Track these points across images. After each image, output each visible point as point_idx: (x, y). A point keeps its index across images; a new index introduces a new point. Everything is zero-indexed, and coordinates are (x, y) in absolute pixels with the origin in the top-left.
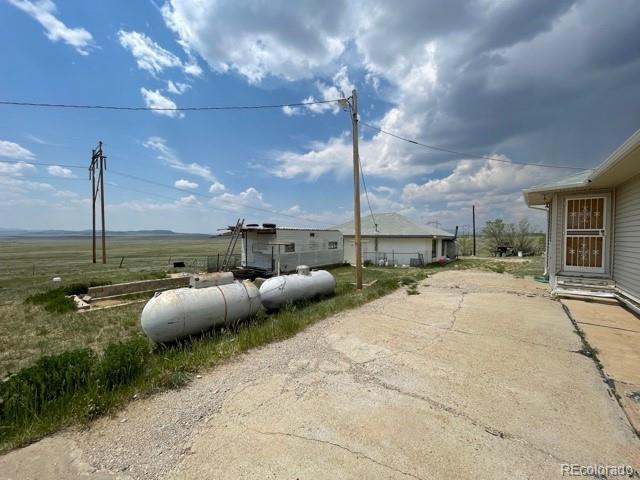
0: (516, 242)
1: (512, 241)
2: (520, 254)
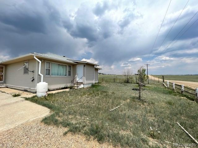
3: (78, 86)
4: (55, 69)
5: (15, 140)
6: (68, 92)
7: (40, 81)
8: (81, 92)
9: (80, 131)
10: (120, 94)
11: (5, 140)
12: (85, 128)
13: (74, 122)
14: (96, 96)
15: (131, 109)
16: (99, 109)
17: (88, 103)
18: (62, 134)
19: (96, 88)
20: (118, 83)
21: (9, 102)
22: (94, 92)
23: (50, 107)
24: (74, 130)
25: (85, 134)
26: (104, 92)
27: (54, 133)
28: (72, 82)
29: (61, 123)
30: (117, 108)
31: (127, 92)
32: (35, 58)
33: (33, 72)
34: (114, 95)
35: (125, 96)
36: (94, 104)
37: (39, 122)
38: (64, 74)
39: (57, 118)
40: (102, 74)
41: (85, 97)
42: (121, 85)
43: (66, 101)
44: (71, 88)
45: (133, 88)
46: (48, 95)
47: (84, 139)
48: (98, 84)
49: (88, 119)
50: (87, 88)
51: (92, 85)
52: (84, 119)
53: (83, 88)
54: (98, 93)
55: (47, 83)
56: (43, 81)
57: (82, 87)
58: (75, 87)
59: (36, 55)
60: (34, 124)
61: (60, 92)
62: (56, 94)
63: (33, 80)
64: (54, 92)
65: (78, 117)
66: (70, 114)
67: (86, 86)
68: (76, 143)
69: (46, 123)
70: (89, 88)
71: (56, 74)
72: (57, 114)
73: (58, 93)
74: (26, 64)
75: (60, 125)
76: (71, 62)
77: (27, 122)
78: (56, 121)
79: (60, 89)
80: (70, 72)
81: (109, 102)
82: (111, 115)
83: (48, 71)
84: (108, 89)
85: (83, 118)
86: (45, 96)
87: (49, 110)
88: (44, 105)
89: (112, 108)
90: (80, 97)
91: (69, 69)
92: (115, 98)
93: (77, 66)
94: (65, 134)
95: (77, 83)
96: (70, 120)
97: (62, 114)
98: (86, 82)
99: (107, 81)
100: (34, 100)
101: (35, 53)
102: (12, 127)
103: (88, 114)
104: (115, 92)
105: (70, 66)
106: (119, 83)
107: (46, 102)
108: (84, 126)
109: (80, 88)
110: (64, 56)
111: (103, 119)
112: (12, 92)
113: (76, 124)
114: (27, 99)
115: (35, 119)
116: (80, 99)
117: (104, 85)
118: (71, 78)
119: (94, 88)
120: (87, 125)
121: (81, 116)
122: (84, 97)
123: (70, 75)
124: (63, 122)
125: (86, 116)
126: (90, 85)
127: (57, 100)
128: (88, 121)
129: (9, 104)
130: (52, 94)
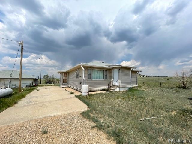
0: (51, 80)
1: (50, 80)
2: (52, 83)
3: (114, 89)
4: (95, 74)
5: (66, 121)
6: (105, 94)
7: (84, 84)
8: (116, 95)
9: (104, 129)
10: (164, 102)
11: (62, 119)
12: (109, 128)
13: (102, 120)
14: (129, 101)
15: (175, 125)
16: (128, 114)
17: (119, 106)
18: (90, 127)
19: (133, 92)
20: (166, 88)
21: (68, 97)
22: (128, 97)
23: (88, 105)
24: (100, 127)
25: (108, 133)
26: (141, 98)
27: (86, 124)
28: (109, 85)
29: (92, 118)
30: (151, 119)
31: (175, 102)
32: (81, 67)
33: (81, 77)
34: (152, 103)
35: (171, 106)
36: (125, 109)
37: (80, 114)
38: (102, 78)
39: (90, 114)
40: (147, 76)
41: (119, 100)
42: (171, 90)
43: (101, 102)
44: (108, 90)
45: (190, 97)
46: (89, 94)
47: (106, 137)
48: (136, 89)
49: (114, 121)
50: (123, 92)
51: (129, 89)
52: (111, 121)
53: (119, 91)
54: (133, 99)
55: (88, 86)
56: (86, 84)
57: (117, 90)
58: (112, 90)
59: (82, 65)
60: (77, 115)
61: (98, 94)
62: (95, 95)
63: (81, 82)
64: (93, 93)
65: (107, 118)
66: (100, 113)
67: (122, 90)
68: (99, 138)
69: (83, 116)
70: (125, 91)
71: (96, 78)
72: (91, 111)
73: (96, 94)
74: (77, 72)
75: (91, 120)
76: (108, 67)
77: (73, 112)
78: (90, 116)
79: (99, 91)
80: (107, 76)
81: (142, 110)
82: (140, 124)
83: (90, 75)
84: (147, 95)
85: (110, 119)
86: (87, 96)
87: (87, 107)
88: (85, 102)
89: (146, 117)
90: (113, 100)
91: (106, 73)
92: (153, 107)
93: (113, 70)
94: (93, 127)
95: (113, 86)
96: (99, 118)
97: (94, 112)
98: (121, 86)
99: (149, 86)
100: (80, 97)
101: (81, 63)
102: (66, 113)
103: (116, 117)
104: (156, 99)
105: (107, 71)
106: (169, 88)
107: (87, 100)
108: (109, 127)
109: (116, 92)
110: (103, 62)
111: (129, 125)
112: (70, 91)
113: (103, 123)
114: (76, 96)
115: (78, 111)
116: (113, 102)
117: (145, 90)
118: (107, 81)
119: (130, 93)
120: (111, 126)
121: (109, 117)
122: (117, 100)
123: (107, 78)
124: (94, 118)
125: (113, 119)
126: (127, 89)
127: (94, 100)
128: (114, 124)
129: (67, 99)
130: (92, 94)
